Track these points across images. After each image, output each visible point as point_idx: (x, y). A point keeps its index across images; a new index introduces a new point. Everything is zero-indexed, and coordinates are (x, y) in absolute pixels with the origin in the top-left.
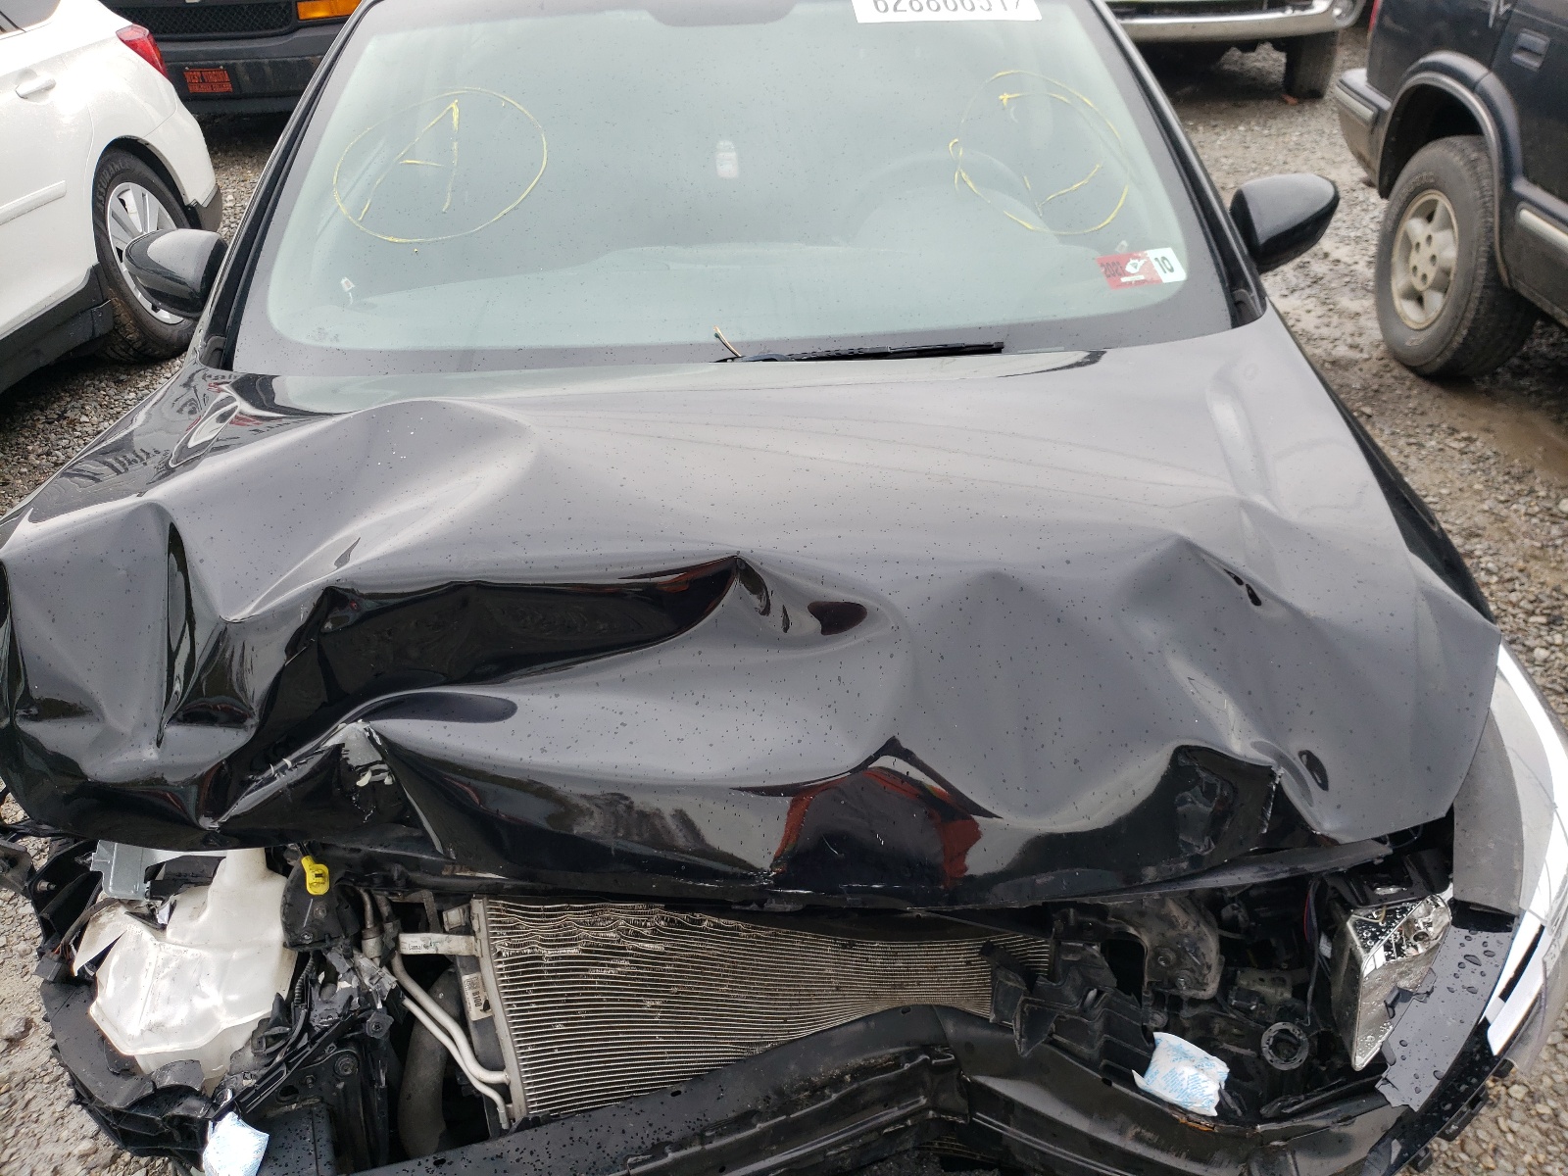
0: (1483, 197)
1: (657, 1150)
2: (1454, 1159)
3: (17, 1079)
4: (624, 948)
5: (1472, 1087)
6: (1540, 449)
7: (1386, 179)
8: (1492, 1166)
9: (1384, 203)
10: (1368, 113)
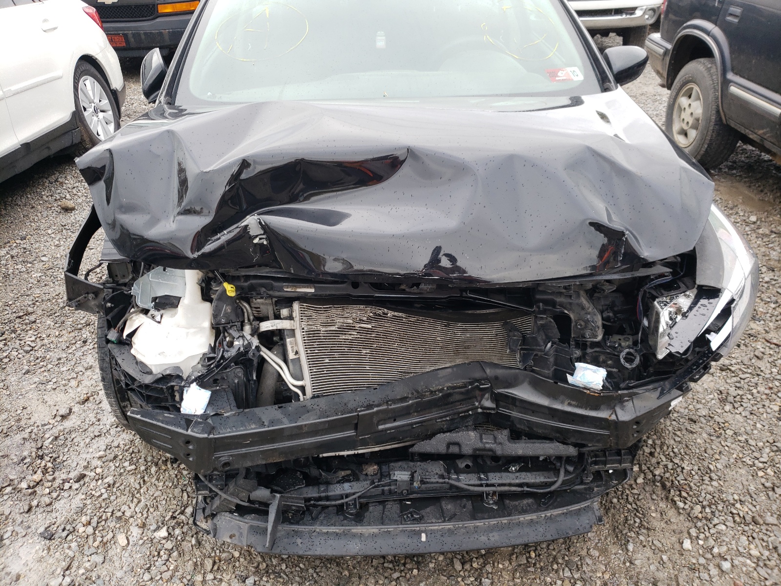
0: (714, 84)
1: (370, 407)
2: (702, 456)
3: (66, 431)
4: (355, 327)
5: (704, 361)
6: (741, 197)
7: (670, 81)
8: (719, 458)
9: (669, 92)
10: (661, 51)
